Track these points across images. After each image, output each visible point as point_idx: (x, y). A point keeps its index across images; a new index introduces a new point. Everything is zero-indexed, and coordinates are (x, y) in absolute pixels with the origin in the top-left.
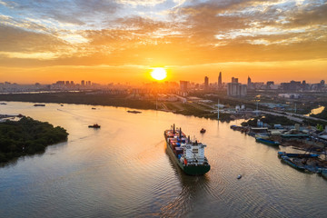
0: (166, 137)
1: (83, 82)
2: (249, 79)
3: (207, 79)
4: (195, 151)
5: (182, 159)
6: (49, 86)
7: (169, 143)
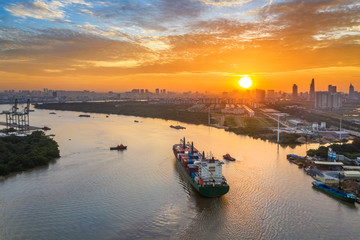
0: (176, 152)
1: (157, 90)
2: (351, 87)
3: (295, 87)
4: (212, 169)
5: (197, 178)
6: (119, 95)
7: (179, 159)
